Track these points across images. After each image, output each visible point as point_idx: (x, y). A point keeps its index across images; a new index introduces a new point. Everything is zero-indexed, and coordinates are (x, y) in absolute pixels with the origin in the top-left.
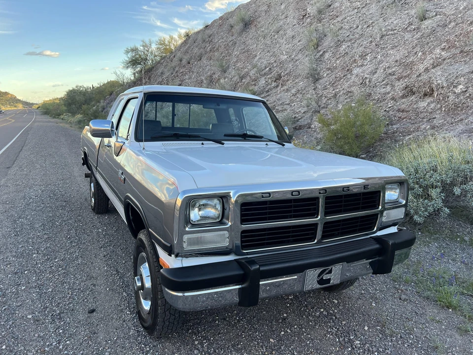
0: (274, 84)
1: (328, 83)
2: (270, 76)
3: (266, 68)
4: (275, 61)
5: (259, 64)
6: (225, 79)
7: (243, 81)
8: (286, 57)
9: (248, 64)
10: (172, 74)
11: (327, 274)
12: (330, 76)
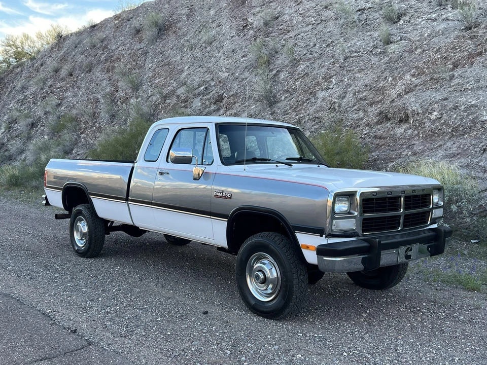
0: (213, 107)
1: (288, 108)
2: (208, 97)
3: (199, 87)
4: (212, 79)
5: (189, 81)
6: (137, 98)
7: (168, 101)
8: (226, 74)
9: (172, 81)
12: (290, 100)
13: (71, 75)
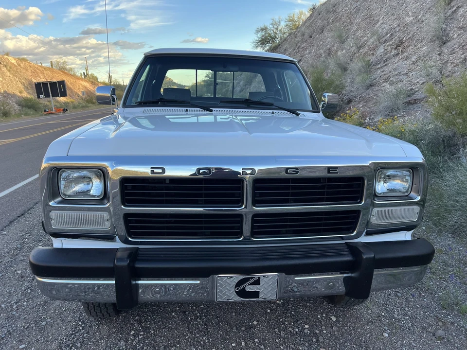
0: (394, 52)
1: (456, 46)
2: (391, 43)
3: (387, 34)
4: (399, 25)
5: (380, 30)
6: (342, 50)
7: (361, 51)
8: (411, 18)
9: (368, 32)
10: (294, 49)
11: (251, 284)
12: (462, 37)
13: (311, 37)
